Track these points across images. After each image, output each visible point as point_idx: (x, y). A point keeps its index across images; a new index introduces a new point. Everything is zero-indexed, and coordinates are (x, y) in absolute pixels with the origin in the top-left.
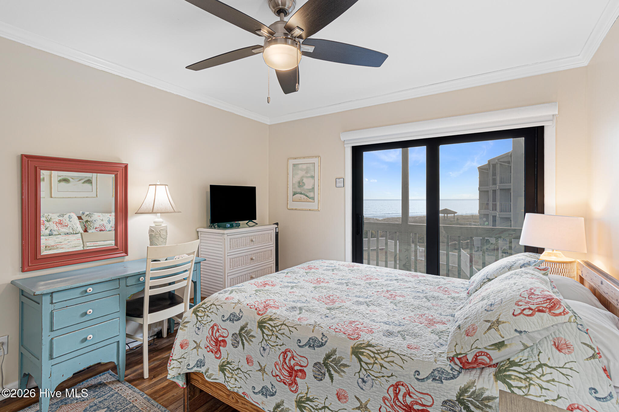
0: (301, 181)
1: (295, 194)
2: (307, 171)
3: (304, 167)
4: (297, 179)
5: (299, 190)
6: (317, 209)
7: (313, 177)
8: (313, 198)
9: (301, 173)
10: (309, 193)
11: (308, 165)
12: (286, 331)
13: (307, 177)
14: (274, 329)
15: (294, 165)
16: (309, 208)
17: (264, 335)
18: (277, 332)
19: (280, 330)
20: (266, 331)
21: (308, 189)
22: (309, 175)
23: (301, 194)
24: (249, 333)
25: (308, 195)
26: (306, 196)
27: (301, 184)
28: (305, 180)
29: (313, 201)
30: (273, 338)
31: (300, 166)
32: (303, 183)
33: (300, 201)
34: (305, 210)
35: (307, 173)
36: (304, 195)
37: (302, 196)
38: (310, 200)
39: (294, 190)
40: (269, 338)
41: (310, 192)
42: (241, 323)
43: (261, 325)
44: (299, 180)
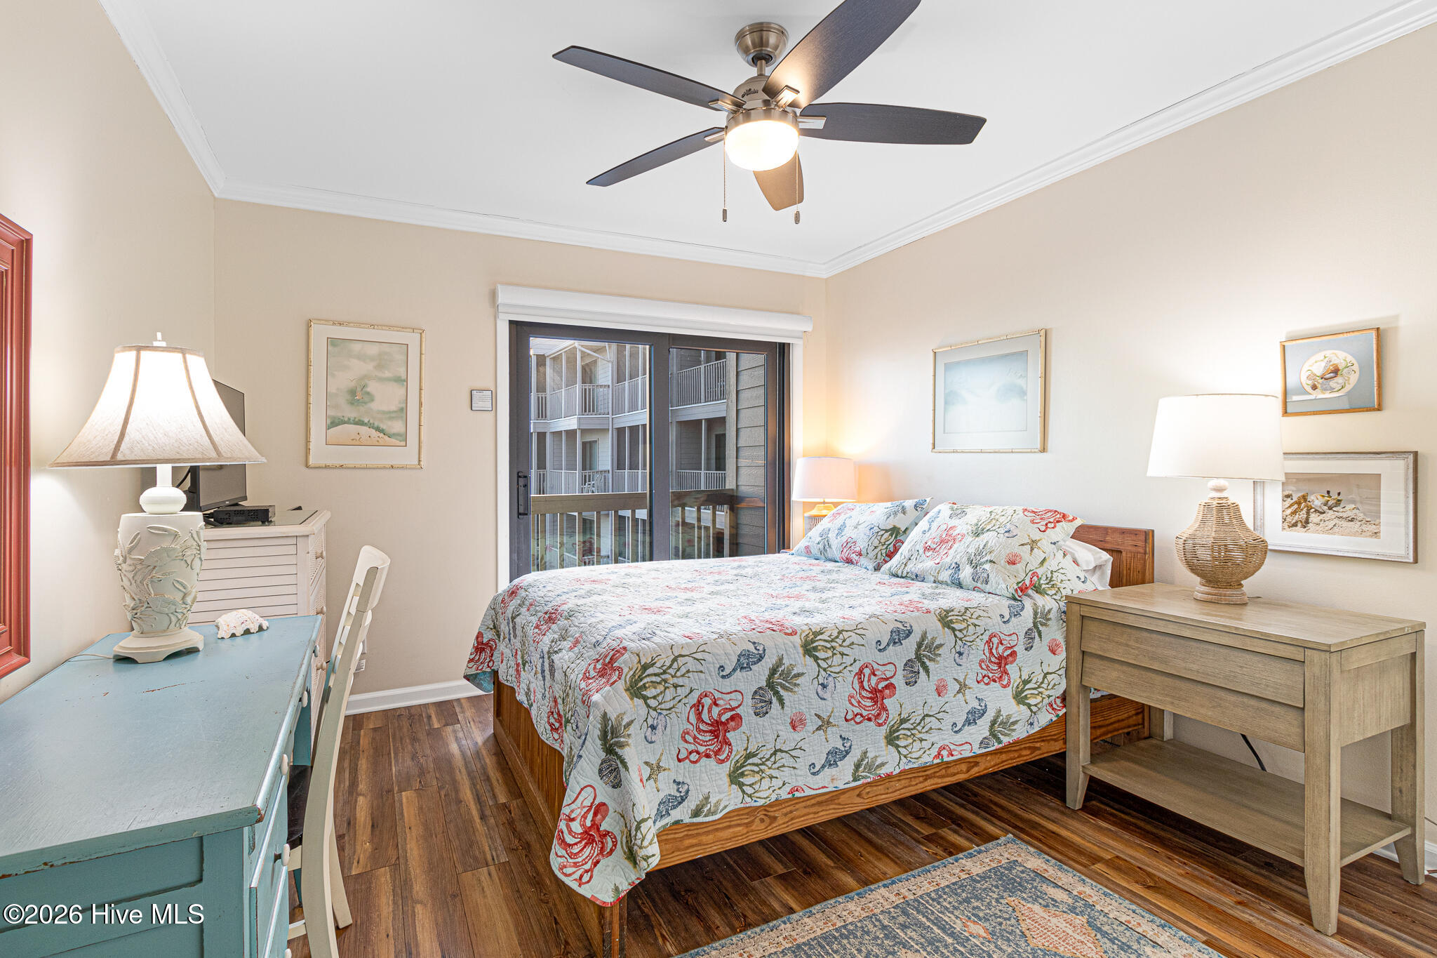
0: (359, 389)
1: (334, 423)
2: (381, 362)
3: (373, 350)
4: (344, 380)
5: (350, 413)
6: (417, 463)
7: (402, 381)
8: (403, 437)
9: (358, 368)
10: (389, 423)
11: (386, 348)
12: (855, 638)
13: (381, 380)
14: (834, 644)
15: (332, 342)
16: (389, 463)
17: (819, 661)
18: (840, 645)
19: (844, 641)
20: (821, 655)
21: (384, 413)
22: (387, 374)
23: (360, 423)
24: (789, 672)
25: (382, 426)
26: (378, 429)
27: (357, 395)
28: (372, 387)
29: (403, 443)
30: (837, 659)
31: (357, 347)
32: (368, 393)
33: (356, 442)
34: (377, 468)
35: (380, 367)
36: (371, 426)
37: (364, 430)
38: (393, 441)
39: (331, 413)
40: (830, 663)
41: (391, 418)
42: (769, 662)
43: (809, 649)
44: (352, 384)
